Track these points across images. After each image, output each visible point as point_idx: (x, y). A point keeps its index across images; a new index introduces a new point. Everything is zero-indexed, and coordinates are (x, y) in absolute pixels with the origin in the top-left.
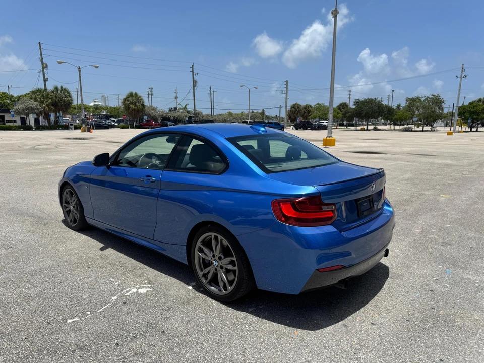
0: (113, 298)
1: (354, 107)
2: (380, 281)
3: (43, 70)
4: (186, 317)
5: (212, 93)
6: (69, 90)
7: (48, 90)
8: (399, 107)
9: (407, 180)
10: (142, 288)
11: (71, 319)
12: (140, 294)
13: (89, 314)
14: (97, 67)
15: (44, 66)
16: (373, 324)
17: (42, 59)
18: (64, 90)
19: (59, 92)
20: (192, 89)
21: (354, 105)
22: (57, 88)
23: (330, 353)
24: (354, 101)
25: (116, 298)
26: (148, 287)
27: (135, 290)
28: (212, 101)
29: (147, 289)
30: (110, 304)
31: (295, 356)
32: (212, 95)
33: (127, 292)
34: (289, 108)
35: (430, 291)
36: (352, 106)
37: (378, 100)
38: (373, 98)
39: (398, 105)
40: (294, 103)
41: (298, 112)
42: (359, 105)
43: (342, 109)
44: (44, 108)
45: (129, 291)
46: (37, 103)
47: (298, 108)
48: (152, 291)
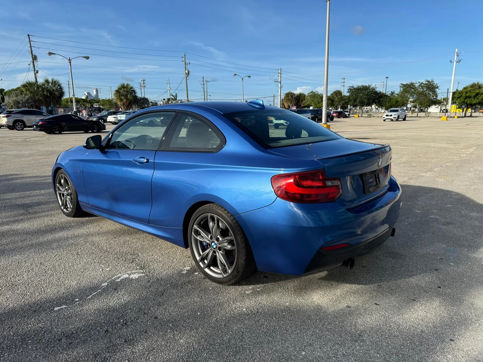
0: (103, 285)
1: (348, 94)
2: (383, 261)
3: (33, 62)
4: (180, 301)
5: (205, 83)
6: (60, 82)
7: (38, 83)
8: (392, 93)
10: (134, 273)
11: (59, 306)
12: (132, 279)
13: (77, 301)
14: (87, 58)
15: (35, 58)
16: (376, 304)
17: (32, 52)
18: (55, 83)
19: (50, 84)
20: (185, 80)
21: (348, 92)
22: (47, 81)
23: (334, 335)
24: (348, 88)
25: (106, 284)
26: (139, 273)
27: (127, 276)
28: (205, 91)
29: (140, 275)
30: (100, 290)
31: (296, 339)
32: (205, 85)
33: (118, 278)
34: (283, 97)
35: (435, 270)
37: (372, 87)
38: (367, 85)
39: (392, 92)
40: (287, 92)
41: (292, 101)
42: (353, 92)
43: (335, 96)
44: (35, 101)
45: (120, 277)
46: (28, 97)
47: (292, 96)
48: (144, 277)
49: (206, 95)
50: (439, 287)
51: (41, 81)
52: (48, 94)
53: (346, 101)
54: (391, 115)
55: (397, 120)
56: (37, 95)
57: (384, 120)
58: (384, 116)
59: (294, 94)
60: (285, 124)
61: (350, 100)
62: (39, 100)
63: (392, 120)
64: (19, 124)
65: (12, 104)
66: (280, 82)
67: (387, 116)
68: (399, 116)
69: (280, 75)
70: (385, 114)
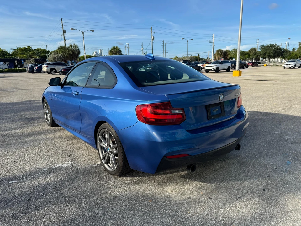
0: (44, 170)
1: (260, 50)
2: (231, 167)
3: (64, 35)
4: (82, 184)
5: (164, 44)
6: (78, 46)
7: (66, 47)
8: (294, 49)
9: (284, 98)
10: (65, 164)
11: (12, 181)
12: (62, 167)
13: (24, 179)
14: (93, 31)
15: (65, 32)
16: (210, 198)
17: (63, 28)
18: (75, 46)
19: (73, 47)
21: (260, 49)
22: (71, 46)
23: (168, 217)
24: (260, 46)
25: (46, 169)
26: (68, 164)
27: (61, 165)
28: (164, 50)
29: (68, 165)
30: (40, 173)
31: (141, 218)
32: (164, 46)
33: (54, 166)
34: (215, 52)
35: (267, 176)
36: (259, 50)
37: (277, 45)
38: (274, 44)
39: (293, 48)
40: (218, 49)
41: (221, 55)
42: (263, 49)
43: (251, 52)
44: (64, 57)
45: (56, 165)
46: (60, 55)
47: (221, 52)
48: (70, 166)
49: (165, 52)
50: (264, 190)
51: (68, 46)
52: (72, 53)
53: (258, 55)
54: (290, 65)
55: (294, 68)
56: (66, 54)
57: (285, 68)
58: (284, 65)
59: (223, 51)
60: (213, 70)
61: (261, 55)
62: (66, 56)
63: (290, 68)
64: (53, 71)
65: (52, 59)
66: (214, 43)
67: (286, 65)
68: (295, 65)
69: (213, 38)
70: (285, 64)
